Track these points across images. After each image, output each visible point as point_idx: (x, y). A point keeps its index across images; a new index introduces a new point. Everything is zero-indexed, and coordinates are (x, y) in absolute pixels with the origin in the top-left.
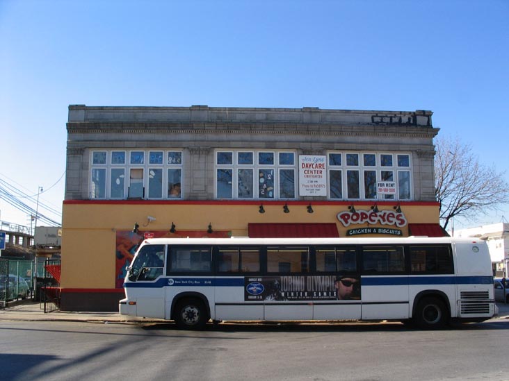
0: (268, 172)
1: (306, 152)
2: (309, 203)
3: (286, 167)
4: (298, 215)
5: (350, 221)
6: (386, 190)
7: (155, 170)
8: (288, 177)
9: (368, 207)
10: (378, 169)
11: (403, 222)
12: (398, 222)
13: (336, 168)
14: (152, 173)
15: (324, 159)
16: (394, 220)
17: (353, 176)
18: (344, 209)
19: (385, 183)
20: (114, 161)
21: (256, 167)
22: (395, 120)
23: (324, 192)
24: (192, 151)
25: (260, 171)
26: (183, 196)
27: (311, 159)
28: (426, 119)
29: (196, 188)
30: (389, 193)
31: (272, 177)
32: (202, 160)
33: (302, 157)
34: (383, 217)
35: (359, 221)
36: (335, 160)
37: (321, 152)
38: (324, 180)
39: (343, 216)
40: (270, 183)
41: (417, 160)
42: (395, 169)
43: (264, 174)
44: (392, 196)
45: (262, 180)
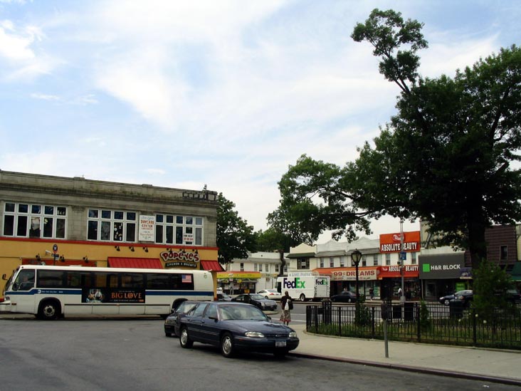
0: (119, 224)
1: (144, 213)
2: (145, 246)
3: (131, 222)
4: (139, 253)
5: (168, 258)
6: (188, 239)
7: (47, 219)
8: (131, 228)
9: (178, 250)
10: (184, 225)
11: (198, 259)
12: (195, 259)
13: (159, 224)
14: (47, 221)
15: (154, 218)
16: (193, 258)
17: (170, 229)
18: (165, 250)
19: (188, 234)
20: (20, 211)
21: (112, 220)
22: (196, 196)
23: (153, 239)
24: (74, 207)
25: (115, 223)
26: (66, 238)
27: (147, 218)
28: (214, 196)
29: (75, 233)
30: (190, 241)
31: (122, 227)
32: (80, 214)
33: (141, 216)
34: (186, 256)
35: (173, 258)
36: (159, 219)
37: (151, 214)
38: (153, 231)
39: (164, 255)
40: (120, 231)
41: (207, 222)
42: (194, 226)
43: (117, 225)
44: (191, 243)
45: (116, 229)
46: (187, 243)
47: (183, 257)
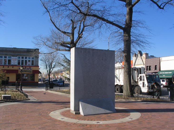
2: (13, 66)
3: (9, 59)
8: (9, 61)
10: (28, 59)
11: (31, 70)
13: (19, 59)
16: (30, 69)
17: (23, 61)
19: (29, 62)
21: (3, 59)
23: (16, 64)
27: (14, 57)
28: (38, 50)
33: (12, 57)
37: (16, 56)
40: (6, 62)
41: (35, 58)
42: (31, 60)
43: (5, 60)
44: (30, 65)
45: (4, 61)
46: (28, 65)
47: (26, 69)
